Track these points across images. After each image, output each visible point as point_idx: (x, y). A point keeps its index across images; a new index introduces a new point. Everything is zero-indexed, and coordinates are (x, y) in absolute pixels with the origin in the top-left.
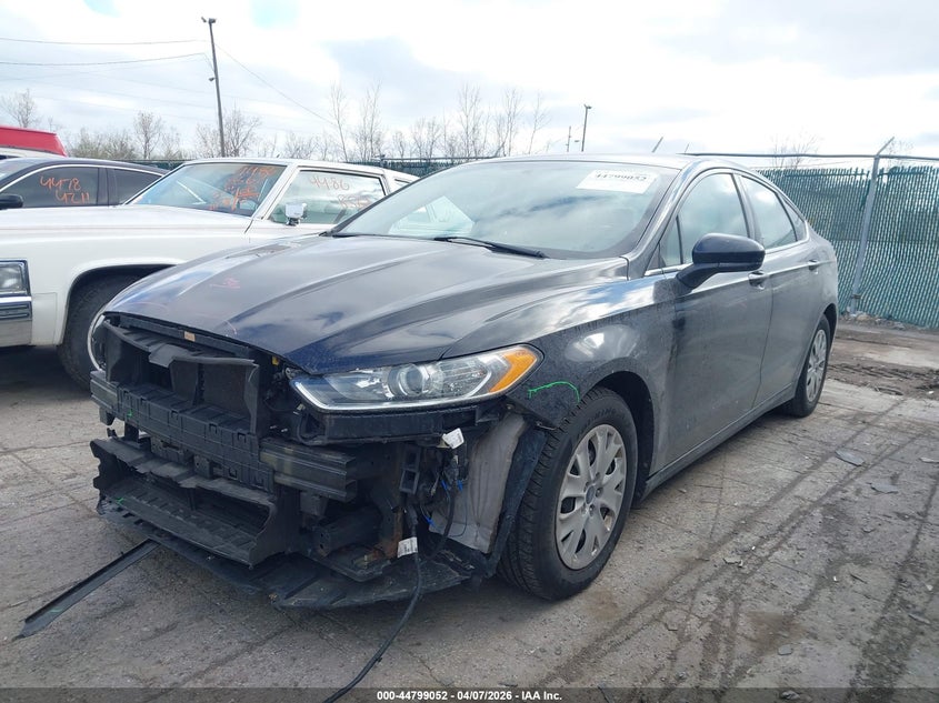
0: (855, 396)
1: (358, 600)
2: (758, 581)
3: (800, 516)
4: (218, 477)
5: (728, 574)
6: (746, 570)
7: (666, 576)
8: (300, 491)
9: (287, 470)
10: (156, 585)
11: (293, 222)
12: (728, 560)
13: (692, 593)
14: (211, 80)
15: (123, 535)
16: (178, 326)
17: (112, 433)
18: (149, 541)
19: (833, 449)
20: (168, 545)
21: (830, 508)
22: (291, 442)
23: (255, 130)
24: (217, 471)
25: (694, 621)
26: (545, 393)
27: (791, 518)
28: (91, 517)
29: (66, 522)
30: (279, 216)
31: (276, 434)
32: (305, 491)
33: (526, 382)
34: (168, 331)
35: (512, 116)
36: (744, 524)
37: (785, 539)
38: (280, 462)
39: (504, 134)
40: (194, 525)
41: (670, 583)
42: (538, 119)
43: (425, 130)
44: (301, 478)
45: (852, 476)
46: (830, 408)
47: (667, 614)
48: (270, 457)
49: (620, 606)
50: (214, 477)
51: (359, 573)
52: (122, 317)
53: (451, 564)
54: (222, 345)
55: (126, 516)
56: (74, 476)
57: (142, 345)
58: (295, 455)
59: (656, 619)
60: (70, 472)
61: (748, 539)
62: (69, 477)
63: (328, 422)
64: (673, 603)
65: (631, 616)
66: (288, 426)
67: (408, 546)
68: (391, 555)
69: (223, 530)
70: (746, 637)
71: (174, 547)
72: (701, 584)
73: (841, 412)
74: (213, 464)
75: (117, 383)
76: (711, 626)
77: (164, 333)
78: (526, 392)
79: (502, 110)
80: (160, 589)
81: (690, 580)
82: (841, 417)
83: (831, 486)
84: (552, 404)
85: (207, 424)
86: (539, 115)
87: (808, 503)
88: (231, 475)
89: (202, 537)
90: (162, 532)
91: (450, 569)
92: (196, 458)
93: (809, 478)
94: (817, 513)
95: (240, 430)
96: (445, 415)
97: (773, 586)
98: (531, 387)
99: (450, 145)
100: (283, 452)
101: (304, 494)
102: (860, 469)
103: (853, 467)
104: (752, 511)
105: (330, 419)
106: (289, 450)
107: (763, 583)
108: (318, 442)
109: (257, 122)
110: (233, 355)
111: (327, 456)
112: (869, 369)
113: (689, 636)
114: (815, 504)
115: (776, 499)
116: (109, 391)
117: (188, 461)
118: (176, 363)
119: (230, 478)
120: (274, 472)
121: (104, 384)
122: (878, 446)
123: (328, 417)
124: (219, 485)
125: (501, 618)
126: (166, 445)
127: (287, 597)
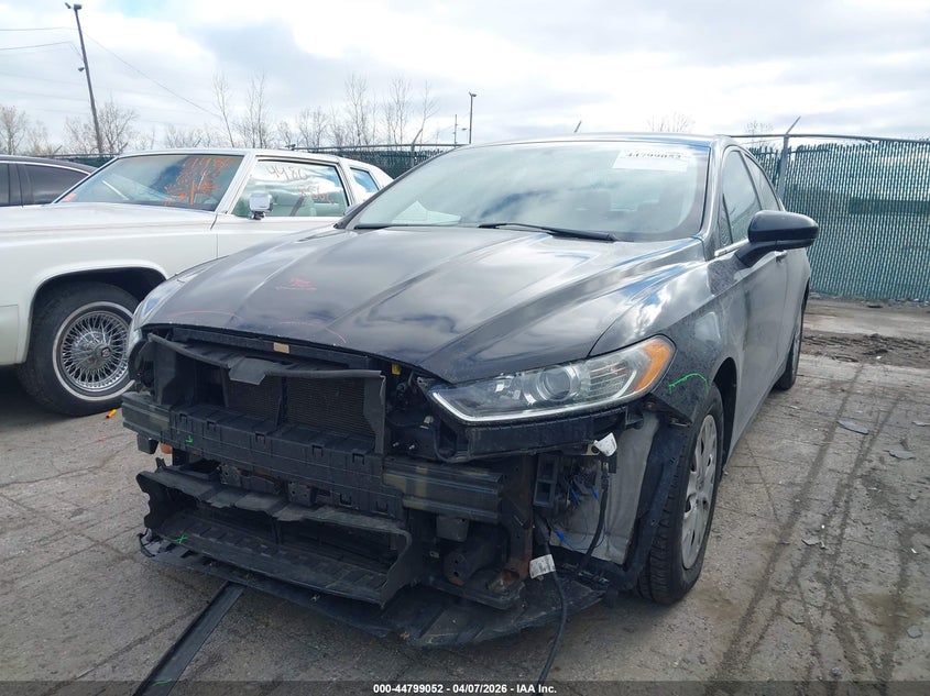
0: (819, 365)
1: (500, 630)
2: (847, 562)
3: (845, 489)
4: (322, 505)
5: (816, 557)
6: (830, 551)
7: (760, 565)
8: (437, 515)
9: (421, 491)
10: (235, 632)
11: (258, 215)
12: (810, 542)
13: (794, 580)
14: (81, 70)
15: (169, 576)
16: (265, 337)
17: (160, 462)
18: (230, 584)
19: (833, 419)
20: (259, 587)
21: (868, 479)
22: (421, 460)
23: (130, 123)
24: (321, 498)
25: (813, 611)
26: (682, 387)
27: (839, 493)
28: (123, 559)
29: (96, 568)
30: (242, 210)
31: (400, 452)
32: (443, 515)
33: (666, 377)
34: (248, 342)
35: (400, 104)
36: (800, 504)
37: (846, 515)
38: (411, 484)
39: (394, 123)
40: (289, 563)
41: (767, 572)
42: (428, 108)
43: (310, 120)
44: (439, 501)
45: (867, 445)
46: (805, 379)
47: (784, 605)
48: (396, 479)
49: (734, 602)
50: (315, 506)
51: (501, 600)
52: (175, 329)
53: (580, 580)
54: (330, 356)
55: (184, 556)
56: (80, 511)
57: (214, 359)
58: (430, 475)
59: (776, 613)
60: (73, 508)
61: (813, 517)
62: (75, 514)
63: (473, 434)
64: (783, 595)
65: (751, 611)
66: (415, 441)
67: (544, 565)
68: (524, 576)
69: (326, 565)
70: (871, 623)
71: (268, 588)
72: (797, 569)
73: (817, 382)
74: (315, 491)
75: (168, 407)
76: (832, 614)
77: (243, 345)
78: (667, 388)
79: (390, 99)
80: (244, 637)
81: (784, 569)
82: (819, 387)
83: (854, 457)
84: (689, 398)
85: (309, 446)
86: (428, 103)
87: (846, 476)
88: (342, 502)
89: (304, 575)
90: (243, 572)
91: (579, 584)
92: (291, 486)
93: (831, 450)
94: (858, 483)
95: (355, 450)
96: (596, 419)
97: (865, 565)
98: (671, 382)
99: (337, 135)
100: (414, 472)
101: (441, 518)
102: (869, 437)
103: (862, 436)
104: (799, 489)
105: (477, 432)
106: (422, 469)
107: (852, 562)
108: (460, 458)
109: (132, 115)
110: (345, 366)
111: (471, 474)
112: (811, 338)
113: (818, 628)
114: (852, 476)
115: (814, 473)
116: (153, 415)
117: (280, 490)
118: (270, 379)
119: (341, 505)
120: (403, 494)
121: (147, 408)
122: (871, 413)
123: (474, 429)
124: (326, 515)
125: (625, 629)
126: (245, 473)
127: (421, 635)
